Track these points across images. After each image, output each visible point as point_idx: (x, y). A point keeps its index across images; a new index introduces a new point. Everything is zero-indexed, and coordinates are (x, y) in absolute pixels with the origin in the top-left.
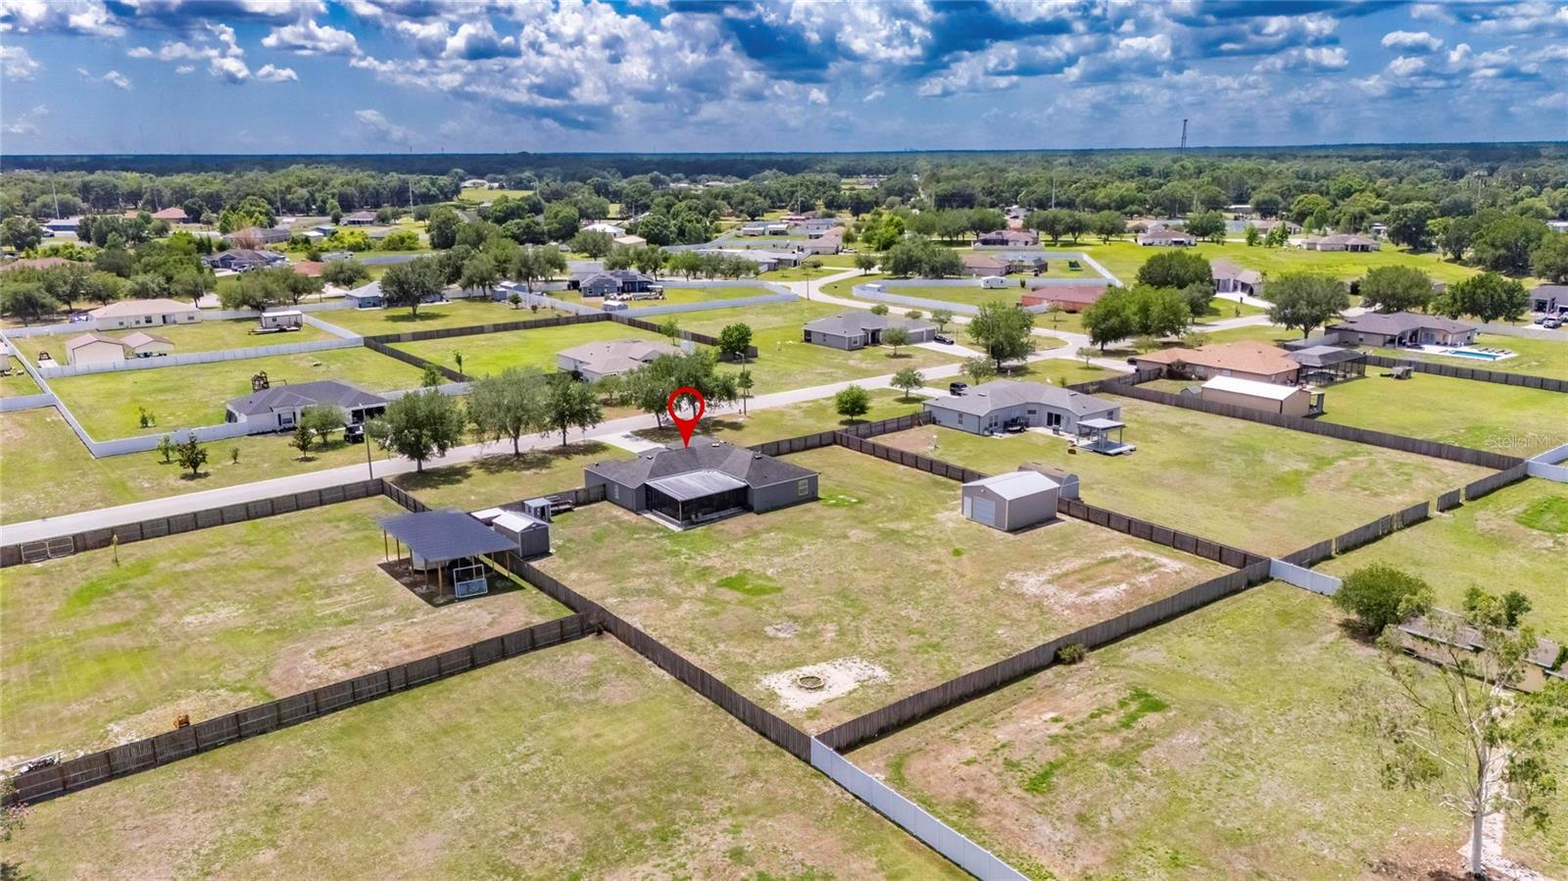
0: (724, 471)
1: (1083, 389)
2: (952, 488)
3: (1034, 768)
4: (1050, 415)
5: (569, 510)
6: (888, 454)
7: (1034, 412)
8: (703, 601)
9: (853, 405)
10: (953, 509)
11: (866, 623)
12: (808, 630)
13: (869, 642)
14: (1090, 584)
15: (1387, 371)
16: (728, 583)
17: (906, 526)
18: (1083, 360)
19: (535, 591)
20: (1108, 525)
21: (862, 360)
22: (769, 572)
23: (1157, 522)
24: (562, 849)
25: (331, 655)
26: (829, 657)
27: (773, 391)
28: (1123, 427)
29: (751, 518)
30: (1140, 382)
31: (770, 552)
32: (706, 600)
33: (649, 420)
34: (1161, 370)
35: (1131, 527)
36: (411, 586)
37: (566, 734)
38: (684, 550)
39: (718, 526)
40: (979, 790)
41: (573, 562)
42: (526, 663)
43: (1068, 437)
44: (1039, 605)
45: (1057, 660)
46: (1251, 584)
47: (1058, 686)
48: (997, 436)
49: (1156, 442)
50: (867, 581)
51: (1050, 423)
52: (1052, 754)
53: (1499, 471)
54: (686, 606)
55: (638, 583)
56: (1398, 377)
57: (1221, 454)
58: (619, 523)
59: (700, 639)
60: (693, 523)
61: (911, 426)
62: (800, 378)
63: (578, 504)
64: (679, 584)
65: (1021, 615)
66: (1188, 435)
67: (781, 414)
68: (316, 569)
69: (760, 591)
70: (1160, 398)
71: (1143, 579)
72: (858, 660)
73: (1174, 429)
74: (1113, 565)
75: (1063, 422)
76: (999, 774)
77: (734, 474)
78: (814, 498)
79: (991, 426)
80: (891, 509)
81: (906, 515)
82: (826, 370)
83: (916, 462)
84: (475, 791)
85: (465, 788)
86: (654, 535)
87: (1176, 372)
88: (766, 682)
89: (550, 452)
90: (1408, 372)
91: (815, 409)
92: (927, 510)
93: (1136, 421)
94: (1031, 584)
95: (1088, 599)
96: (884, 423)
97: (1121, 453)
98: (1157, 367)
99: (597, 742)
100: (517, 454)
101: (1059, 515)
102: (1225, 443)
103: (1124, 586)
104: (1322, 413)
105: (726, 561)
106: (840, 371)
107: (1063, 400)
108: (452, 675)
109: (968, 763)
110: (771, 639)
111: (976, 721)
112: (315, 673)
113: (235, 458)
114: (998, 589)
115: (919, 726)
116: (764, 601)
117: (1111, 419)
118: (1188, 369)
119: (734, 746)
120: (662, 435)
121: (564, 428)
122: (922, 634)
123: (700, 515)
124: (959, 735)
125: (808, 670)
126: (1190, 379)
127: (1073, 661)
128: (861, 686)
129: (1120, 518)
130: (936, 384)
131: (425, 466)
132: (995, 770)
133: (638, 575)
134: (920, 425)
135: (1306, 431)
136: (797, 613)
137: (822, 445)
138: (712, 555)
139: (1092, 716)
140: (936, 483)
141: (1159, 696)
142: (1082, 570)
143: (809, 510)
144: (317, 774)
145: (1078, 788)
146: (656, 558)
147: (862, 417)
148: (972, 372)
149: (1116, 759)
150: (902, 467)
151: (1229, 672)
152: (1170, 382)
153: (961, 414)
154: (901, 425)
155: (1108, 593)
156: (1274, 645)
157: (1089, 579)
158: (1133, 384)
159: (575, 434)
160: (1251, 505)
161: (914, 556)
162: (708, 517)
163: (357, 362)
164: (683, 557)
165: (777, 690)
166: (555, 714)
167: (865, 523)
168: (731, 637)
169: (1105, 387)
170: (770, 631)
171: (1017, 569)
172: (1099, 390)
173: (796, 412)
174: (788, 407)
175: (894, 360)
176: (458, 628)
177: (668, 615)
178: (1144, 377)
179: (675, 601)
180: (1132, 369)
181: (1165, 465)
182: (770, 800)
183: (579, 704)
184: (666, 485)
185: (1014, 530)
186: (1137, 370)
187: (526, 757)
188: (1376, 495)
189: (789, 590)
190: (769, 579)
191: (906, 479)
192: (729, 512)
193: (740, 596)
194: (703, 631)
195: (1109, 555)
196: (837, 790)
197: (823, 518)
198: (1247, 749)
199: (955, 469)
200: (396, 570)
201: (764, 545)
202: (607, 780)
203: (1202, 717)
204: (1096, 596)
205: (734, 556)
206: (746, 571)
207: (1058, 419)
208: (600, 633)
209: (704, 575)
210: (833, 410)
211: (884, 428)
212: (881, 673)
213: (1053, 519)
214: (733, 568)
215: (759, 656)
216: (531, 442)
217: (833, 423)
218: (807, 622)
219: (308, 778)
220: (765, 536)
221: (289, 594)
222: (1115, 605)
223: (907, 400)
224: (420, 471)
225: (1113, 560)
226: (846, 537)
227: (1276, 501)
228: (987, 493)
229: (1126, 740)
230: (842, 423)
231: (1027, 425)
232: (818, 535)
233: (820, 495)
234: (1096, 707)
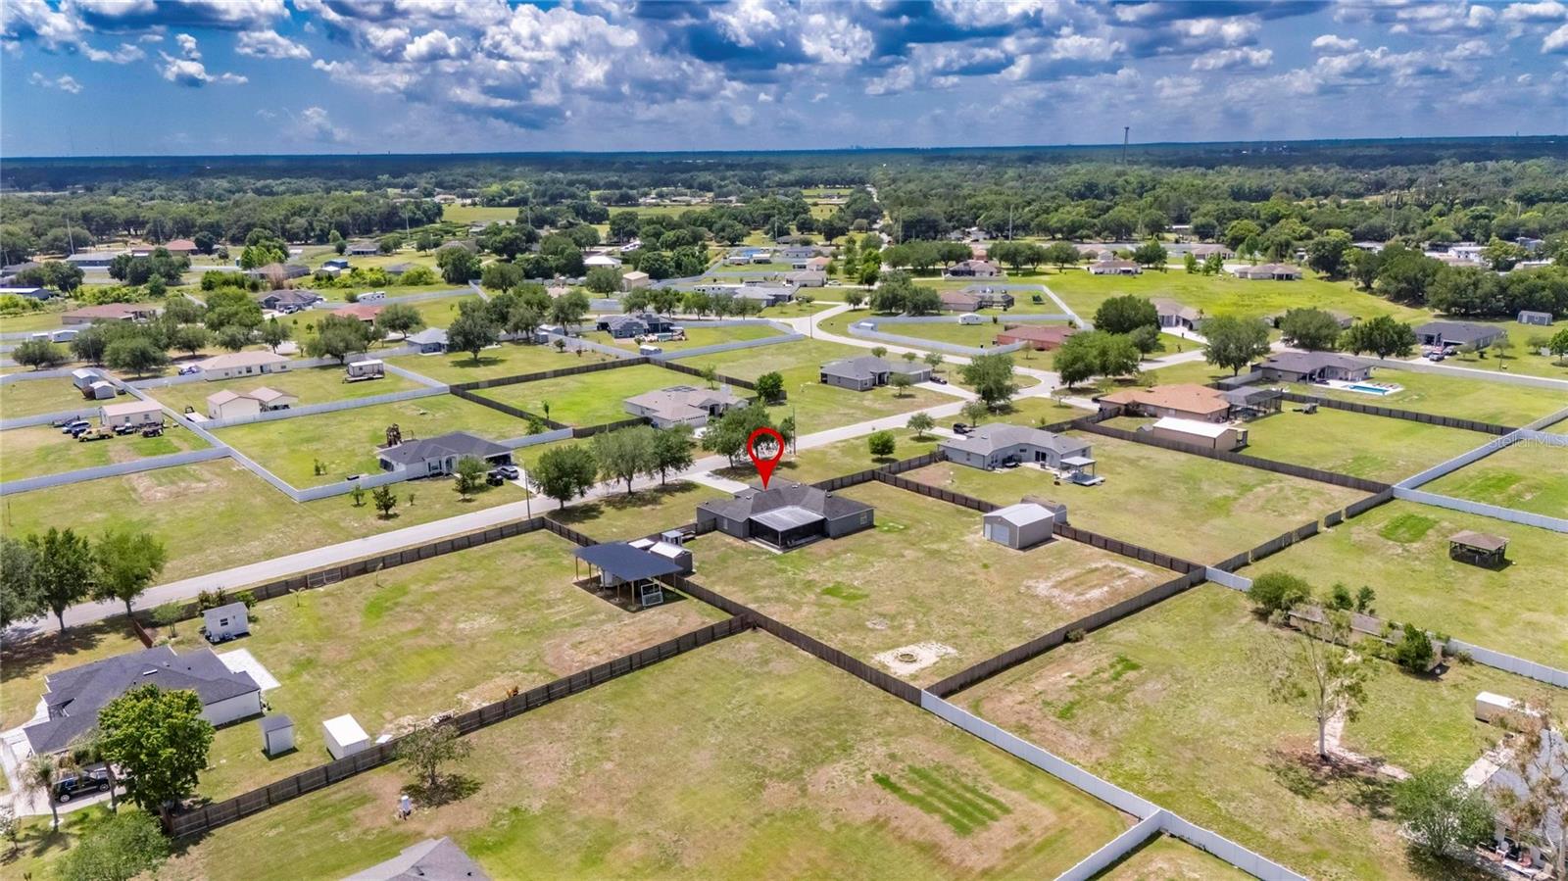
0: (804, 507)
1: (1057, 429)
2: (971, 515)
3: (1061, 705)
4: (1037, 453)
5: (693, 539)
6: (918, 488)
7: (1024, 450)
8: (816, 605)
9: (882, 446)
10: (976, 533)
11: (933, 619)
12: (896, 624)
14: (1084, 587)
15: (1299, 406)
16: (828, 592)
17: (944, 546)
18: (1057, 398)
19: (696, 600)
20: (1090, 543)
21: (875, 400)
22: (856, 583)
23: (1125, 540)
24: (785, 757)
25: (583, 647)
26: (916, 641)
27: (810, 432)
28: (1093, 463)
29: (828, 543)
30: (1103, 419)
31: (852, 567)
32: (818, 604)
33: (723, 461)
34: (1119, 409)
35: (1107, 544)
36: (607, 598)
37: (760, 693)
38: (789, 568)
39: (807, 549)
40: (1029, 718)
41: (712, 579)
42: (713, 649)
43: (1053, 471)
44: (1049, 603)
45: (1066, 639)
46: (1193, 585)
47: (1069, 656)
48: (998, 471)
49: (1119, 474)
50: (927, 589)
51: (1037, 460)
52: (1071, 697)
53: (1373, 494)
54: (805, 609)
55: (766, 592)
56: (1307, 412)
57: (1169, 483)
58: (734, 548)
60: (788, 547)
61: (929, 463)
62: (827, 418)
63: (698, 534)
64: (795, 593)
65: (1038, 610)
66: (1143, 467)
67: (824, 453)
68: (530, 587)
69: (854, 597)
70: (1120, 435)
71: (1119, 583)
72: (935, 642)
73: (1132, 462)
74: (1097, 573)
75: (1048, 458)
77: (813, 509)
78: (871, 526)
79: (993, 462)
80: (930, 534)
81: (943, 538)
82: (847, 411)
83: (941, 494)
84: (717, 727)
86: (763, 557)
87: (1132, 411)
88: (878, 657)
89: (656, 490)
90: (1314, 407)
91: (848, 448)
92: (955, 533)
93: (1102, 456)
94: (1042, 588)
95: (1083, 598)
96: (910, 462)
97: (1094, 484)
98: (1117, 406)
99: (782, 697)
100: (630, 492)
101: (1054, 536)
102: (1173, 474)
103: (1106, 589)
104: (1246, 446)
106: (859, 412)
107: (1046, 440)
108: (667, 658)
109: (1020, 703)
110: (872, 630)
111: (1020, 679)
112: (578, 660)
113: (411, 501)
114: (1019, 592)
115: (983, 683)
116: (858, 604)
117: (1084, 456)
118: (1141, 408)
119: (870, 697)
120: (736, 474)
121: (663, 471)
122: (974, 625)
123: (794, 541)
124: (1010, 688)
125: (903, 650)
126: (1143, 416)
127: (1077, 640)
128: (941, 659)
129: (1099, 538)
130: (942, 423)
131: (566, 504)
132: (1038, 706)
133: (764, 587)
134: (936, 462)
135: (1234, 462)
136: (884, 612)
137: (864, 481)
138: (811, 571)
139: (1094, 674)
140: (958, 511)
141: (1135, 661)
142: (1076, 577)
143: (870, 536)
144: (613, 721)
145: (1089, 715)
146: (771, 575)
147: (890, 456)
148: (970, 414)
149: (1111, 699)
150: (930, 499)
151: (1179, 645)
152: (1127, 419)
153: (969, 454)
154: (922, 463)
155: (1095, 594)
156: (1208, 626)
157: (1082, 584)
158: (1099, 421)
159: (673, 476)
160: (1192, 525)
161: (956, 570)
162: (798, 542)
164: (789, 573)
165: (887, 662)
167: (914, 545)
168: (845, 630)
169: (1077, 425)
170: (869, 624)
171: (1030, 578)
172: (1072, 428)
173: (834, 451)
174: (826, 446)
175: (901, 400)
176: (658, 626)
177: (795, 616)
178: (1107, 414)
179: (798, 606)
180: (1096, 407)
181: (1128, 493)
182: (902, 728)
183: (760, 675)
184: (767, 518)
185: (1023, 548)
186: (1101, 409)
187: (741, 707)
188: (1283, 515)
189: (873, 596)
190: (858, 589)
191: (935, 508)
192: (811, 538)
193: (840, 600)
194: (824, 626)
195: (1094, 566)
196: (942, 721)
197: (882, 541)
198: (1191, 692)
199: (972, 500)
200: (592, 585)
201: (845, 563)
202: (797, 718)
203: (1163, 673)
204: (1088, 596)
206: (839, 583)
207: (1044, 456)
208: (754, 628)
209: (810, 586)
210: (866, 450)
211: (910, 465)
213: (1049, 539)
214: (829, 581)
215: (868, 642)
216: (642, 482)
217: (867, 463)
218: (893, 618)
219: (609, 722)
220: (843, 556)
221: (522, 606)
222: (1101, 601)
223: (921, 439)
224: (565, 508)
225: (1096, 569)
226: (903, 556)
227: (1211, 521)
228: (1002, 521)
229: (1116, 688)
230: (874, 461)
231: (1020, 461)
232: (883, 555)
233: (875, 523)
234: (1095, 668)
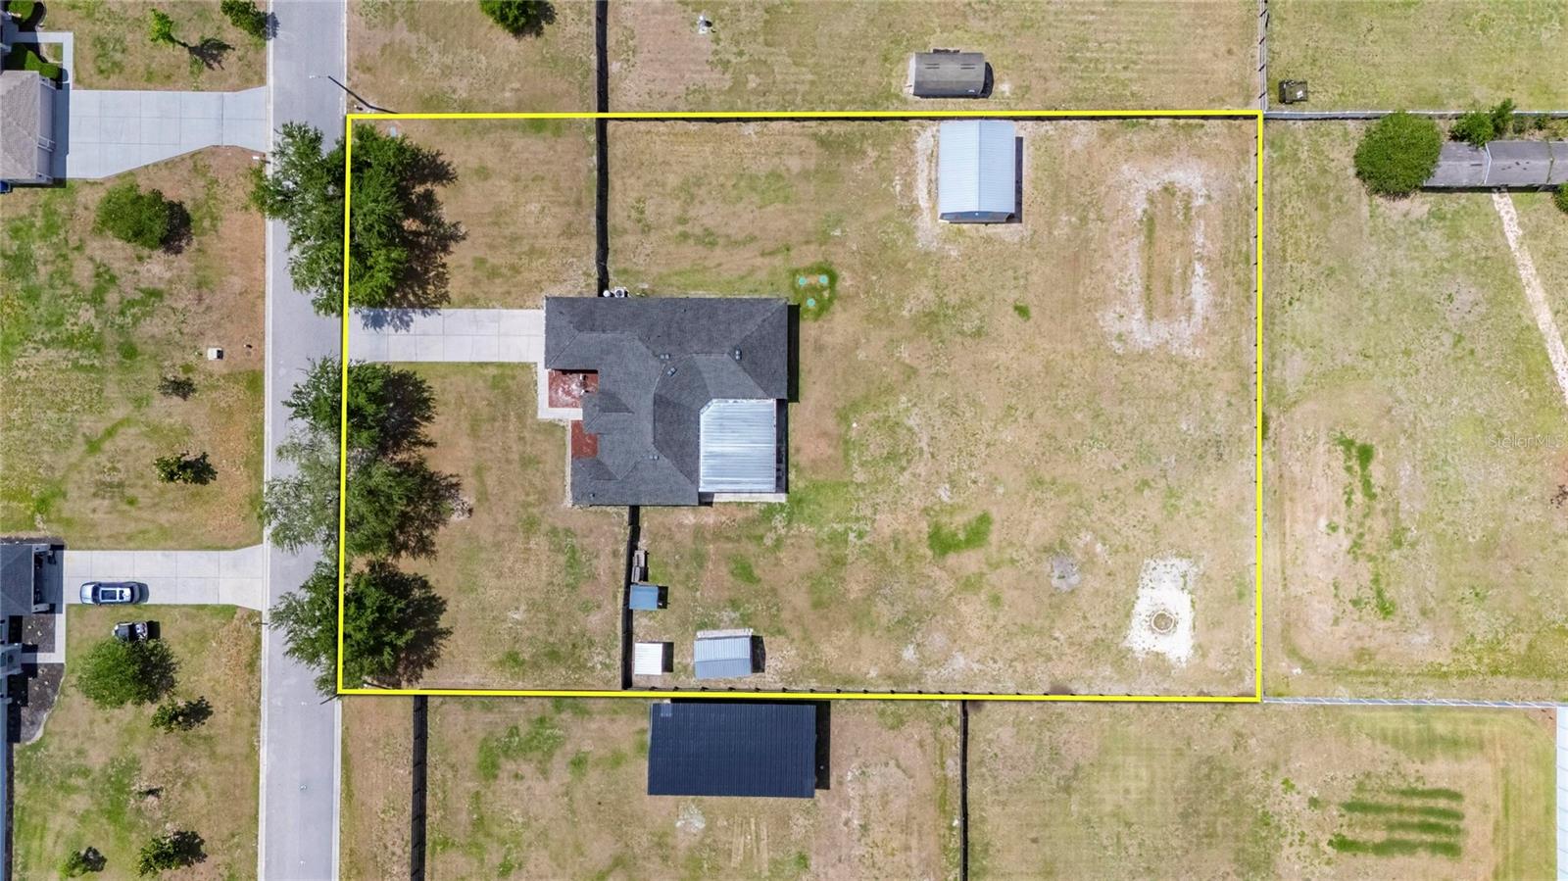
3: (1370, 594)
11: (1100, 507)
12: (1079, 556)
13: (1133, 533)
14: (1178, 289)
16: (942, 545)
22: (945, 498)
26: (1136, 579)
39: (799, 458)
40: (1359, 638)
44: (1170, 359)
47: (1287, 472)
52: (1365, 570)
54: (965, 609)
58: (722, 536)
64: (913, 582)
65: (1171, 384)
69: (977, 535)
71: (1199, 239)
72: (1153, 564)
74: (1159, 231)
76: (1360, 619)
80: (870, 265)
86: (778, 524)
88: (1137, 647)
94: (1139, 330)
95: (1198, 319)
103: (1199, 268)
105: (893, 512)
109: (1336, 622)
110: (1073, 594)
119: (1202, 724)
122: (1147, 484)
128: (1190, 593)
138: (869, 513)
139: (1348, 503)
140: (827, 145)
141: (1359, 438)
142: (1149, 267)
143: (819, 346)
145: (1403, 589)
146: (840, 562)
149: (1396, 540)
155: (1200, 294)
157: (1168, 280)
161: (1003, 356)
168: (1049, 618)
170: (1058, 583)
171: (1095, 302)
177: (973, 632)
179: (948, 609)
182: (1274, 746)
183: (1074, 777)
189: (994, 513)
190: (962, 508)
191: (793, 164)
194: (1025, 629)
195: (1137, 208)
198: (1432, 443)
201: (876, 453)
203: (1394, 437)
205: (885, 497)
212: (1180, 564)
214: (912, 519)
215: (1096, 622)
218: (1064, 545)
220: (854, 434)
222: (1216, 305)
225: (1150, 221)
229: (1385, 514)
234: (1341, 491)
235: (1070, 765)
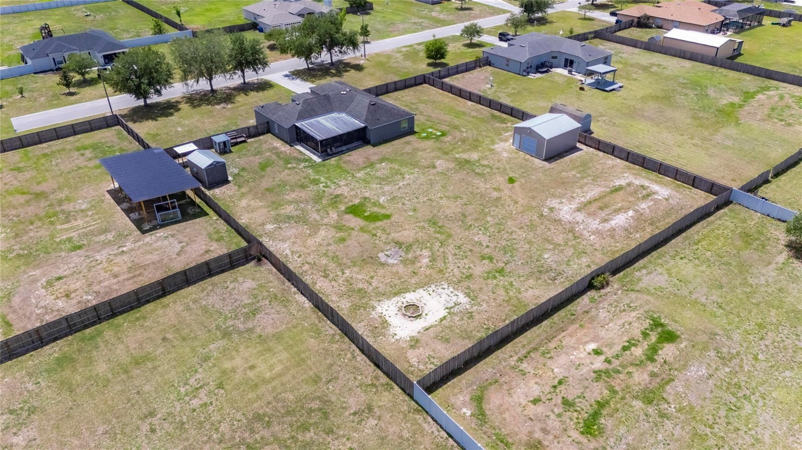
0: (350, 114)
1: (582, 38)
2: (503, 121)
3: (586, 407)
4: (566, 60)
5: (244, 141)
6: (460, 93)
7: (555, 58)
8: (335, 227)
9: (436, 52)
10: (506, 140)
11: (451, 249)
12: (410, 256)
13: (454, 269)
14: (607, 211)
15: (776, 20)
16: (354, 210)
17: (475, 156)
18: (582, 12)
19: (215, 217)
20: (612, 154)
21: (441, 12)
22: (382, 200)
25: (58, 285)
26: (424, 284)
27: (383, 38)
28: (615, 71)
29: (368, 150)
30: (620, 30)
31: (383, 180)
32: (339, 228)
33: (300, 63)
34: (633, 21)
35: (629, 157)
36: (128, 212)
37: (228, 365)
38: (322, 179)
39: (346, 157)
41: (243, 190)
42: (203, 290)
43: (579, 77)
44: (572, 231)
45: (590, 287)
46: (718, 208)
47: (593, 312)
48: (532, 76)
49: (635, 80)
50: (451, 208)
51: (565, 66)
52: (598, 392)
54: (322, 233)
55: (289, 210)
56: (784, 25)
57: (679, 89)
58: (278, 154)
59: (332, 266)
60: (328, 155)
61: (474, 68)
62: (401, 26)
63: (250, 137)
64: (318, 211)
65: (560, 239)
66: (655, 74)
67: (389, 57)
68: (61, 195)
69: (374, 218)
70: (634, 44)
71: (643, 205)
72: (446, 286)
73: (646, 69)
74: (621, 193)
75: (575, 65)
76: (559, 415)
77: (356, 117)
78: (411, 132)
79: (528, 68)
80: (464, 141)
81: (475, 145)
82: (417, 20)
83: (480, 100)
85: (145, 428)
86: (303, 165)
87: (643, 23)
88: (379, 309)
89: (235, 89)
90: (790, 21)
91: (410, 54)
92: (487, 141)
93: (620, 62)
94: (566, 211)
95: (607, 226)
96: (457, 66)
97: (614, 90)
98: (631, 19)
99: (251, 374)
100: (213, 91)
101: (579, 145)
102: (681, 80)
103: (631, 213)
104: (740, 55)
105: (352, 190)
106: (427, 21)
107: (575, 49)
108: (148, 302)
109: (536, 401)
110: (383, 265)
111: (535, 349)
112: (42, 304)
113: (21, 94)
114: (542, 215)
115: (493, 356)
116: (377, 228)
117: (605, 63)
118: (650, 21)
119: (355, 378)
120: (309, 75)
121: (243, 71)
122: (491, 259)
123: (333, 148)
124: (524, 366)
125: (410, 297)
126: (651, 27)
127: (603, 287)
128: (449, 313)
129: (622, 150)
130: (489, 32)
131: (149, 101)
132: (556, 410)
133: (290, 203)
134: (480, 67)
135: (732, 69)
136: (401, 240)
137: (416, 85)
138: (342, 183)
139: (625, 349)
140: (494, 116)
141: (672, 327)
142: (600, 198)
143: (408, 143)
145: (622, 430)
146: (303, 187)
147: (443, 61)
148: (513, 24)
149: (649, 397)
150: (470, 103)
151: (715, 296)
152: (639, 30)
153: (508, 60)
154: (468, 68)
155: (620, 220)
156: (744, 268)
157: (606, 206)
158: (615, 32)
159: (251, 76)
160: (706, 133)
161: (482, 185)
162: (339, 149)
163: (113, 13)
164: (321, 185)
165: (387, 318)
166: (222, 343)
167: (447, 153)
168: (354, 263)
169: (598, 35)
170: (382, 257)
171: (554, 196)
172: (595, 37)
173: (398, 55)
174: (393, 51)
175: (461, 12)
176: (154, 257)
177: (310, 242)
178: (622, 26)
179: (315, 227)
180: (613, 20)
181: (644, 99)
183: (240, 333)
184: (311, 126)
185: (549, 159)
186: (617, 22)
187: (196, 392)
188: (789, 125)
189: (395, 218)
190: (383, 207)
191: (473, 114)
192: (353, 145)
193: (361, 222)
194: (335, 258)
195: (618, 183)
196: (435, 427)
197: (417, 149)
198: (742, 378)
199: (506, 107)
200: (118, 196)
201: (379, 174)
202: (258, 417)
203: (705, 348)
204: (613, 223)
205: (357, 184)
206: (365, 198)
207: (572, 62)
208: (259, 260)
209: (336, 202)
210: (423, 55)
211: (459, 70)
212: (463, 299)
213: (574, 149)
214: (356, 196)
215: (375, 283)
216: (221, 82)
217: (423, 67)
218: (409, 248)
219: (25, 414)
220: (378, 166)
221: (40, 219)
222: (626, 230)
223: (471, 45)
224: (146, 105)
225: (620, 188)
226: (434, 167)
227: (722, 130)
228: (529, 132)
229: (653, 375)
230: (429, 65)
231: (551, 67)
232: (415, 165)
233: (416, 129)
234: (626, 339)
235: (250, 325)
